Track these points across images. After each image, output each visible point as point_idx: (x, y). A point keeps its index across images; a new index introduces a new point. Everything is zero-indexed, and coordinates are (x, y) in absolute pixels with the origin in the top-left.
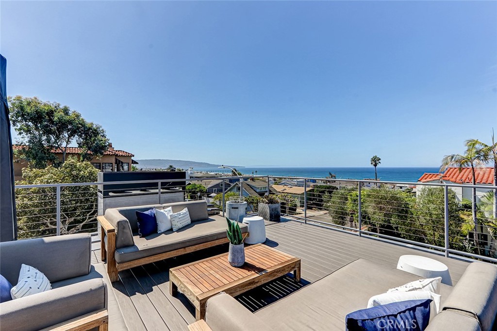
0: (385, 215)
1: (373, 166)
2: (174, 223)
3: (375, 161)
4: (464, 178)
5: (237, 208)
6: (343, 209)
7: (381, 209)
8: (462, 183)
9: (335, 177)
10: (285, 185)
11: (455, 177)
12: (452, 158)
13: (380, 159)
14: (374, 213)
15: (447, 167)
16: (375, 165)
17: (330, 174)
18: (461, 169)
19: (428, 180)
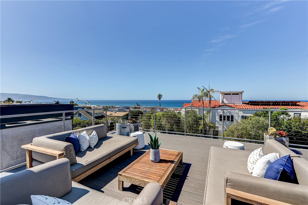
0: (171, 125)
1: (158, 99)
2: (92, 142)
3: (160, 96)
4: (199, 105)
5: (126, 128)
6: (149, 124)
7: (169, 122)
8: (199, 107)
9: (140, 105)
10: (112, 111)
11: (196, 105)
12: (196, 96)
13: (162, 96)
14: (166, 124)
15: (194, 100)
16: (160, 99)
17: (137, 104)
18: (199, 101)
19: (186, 106)
